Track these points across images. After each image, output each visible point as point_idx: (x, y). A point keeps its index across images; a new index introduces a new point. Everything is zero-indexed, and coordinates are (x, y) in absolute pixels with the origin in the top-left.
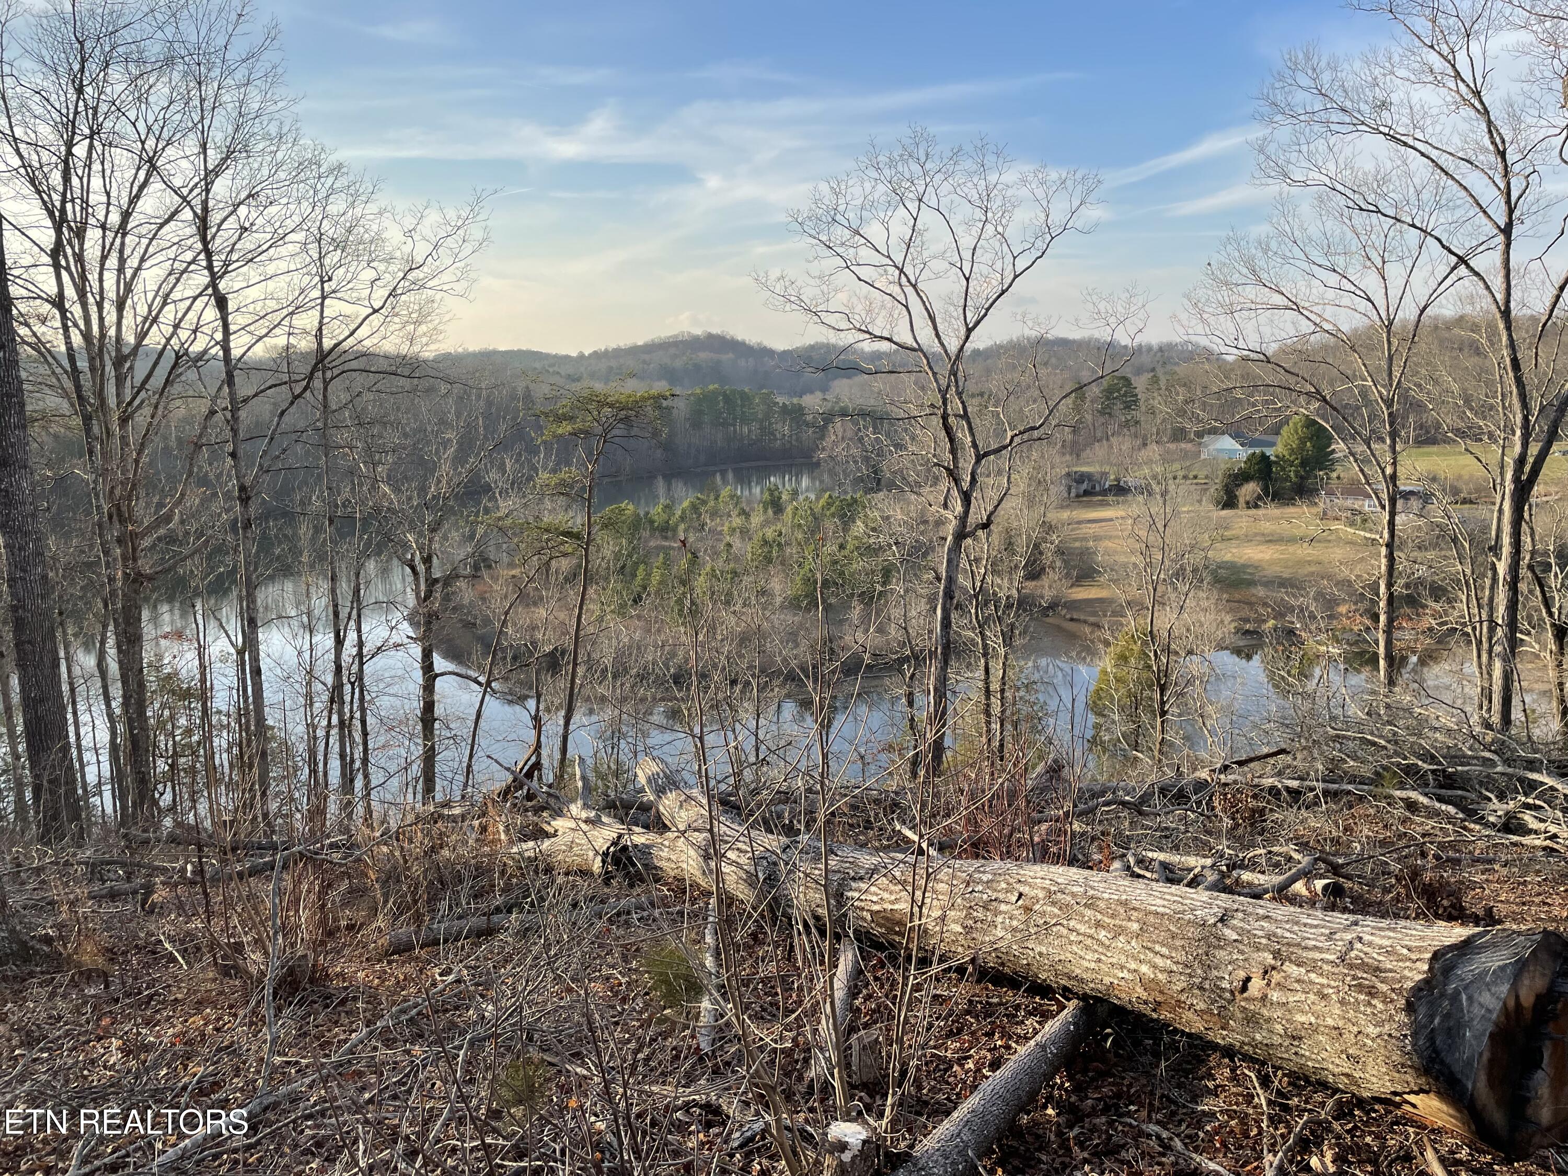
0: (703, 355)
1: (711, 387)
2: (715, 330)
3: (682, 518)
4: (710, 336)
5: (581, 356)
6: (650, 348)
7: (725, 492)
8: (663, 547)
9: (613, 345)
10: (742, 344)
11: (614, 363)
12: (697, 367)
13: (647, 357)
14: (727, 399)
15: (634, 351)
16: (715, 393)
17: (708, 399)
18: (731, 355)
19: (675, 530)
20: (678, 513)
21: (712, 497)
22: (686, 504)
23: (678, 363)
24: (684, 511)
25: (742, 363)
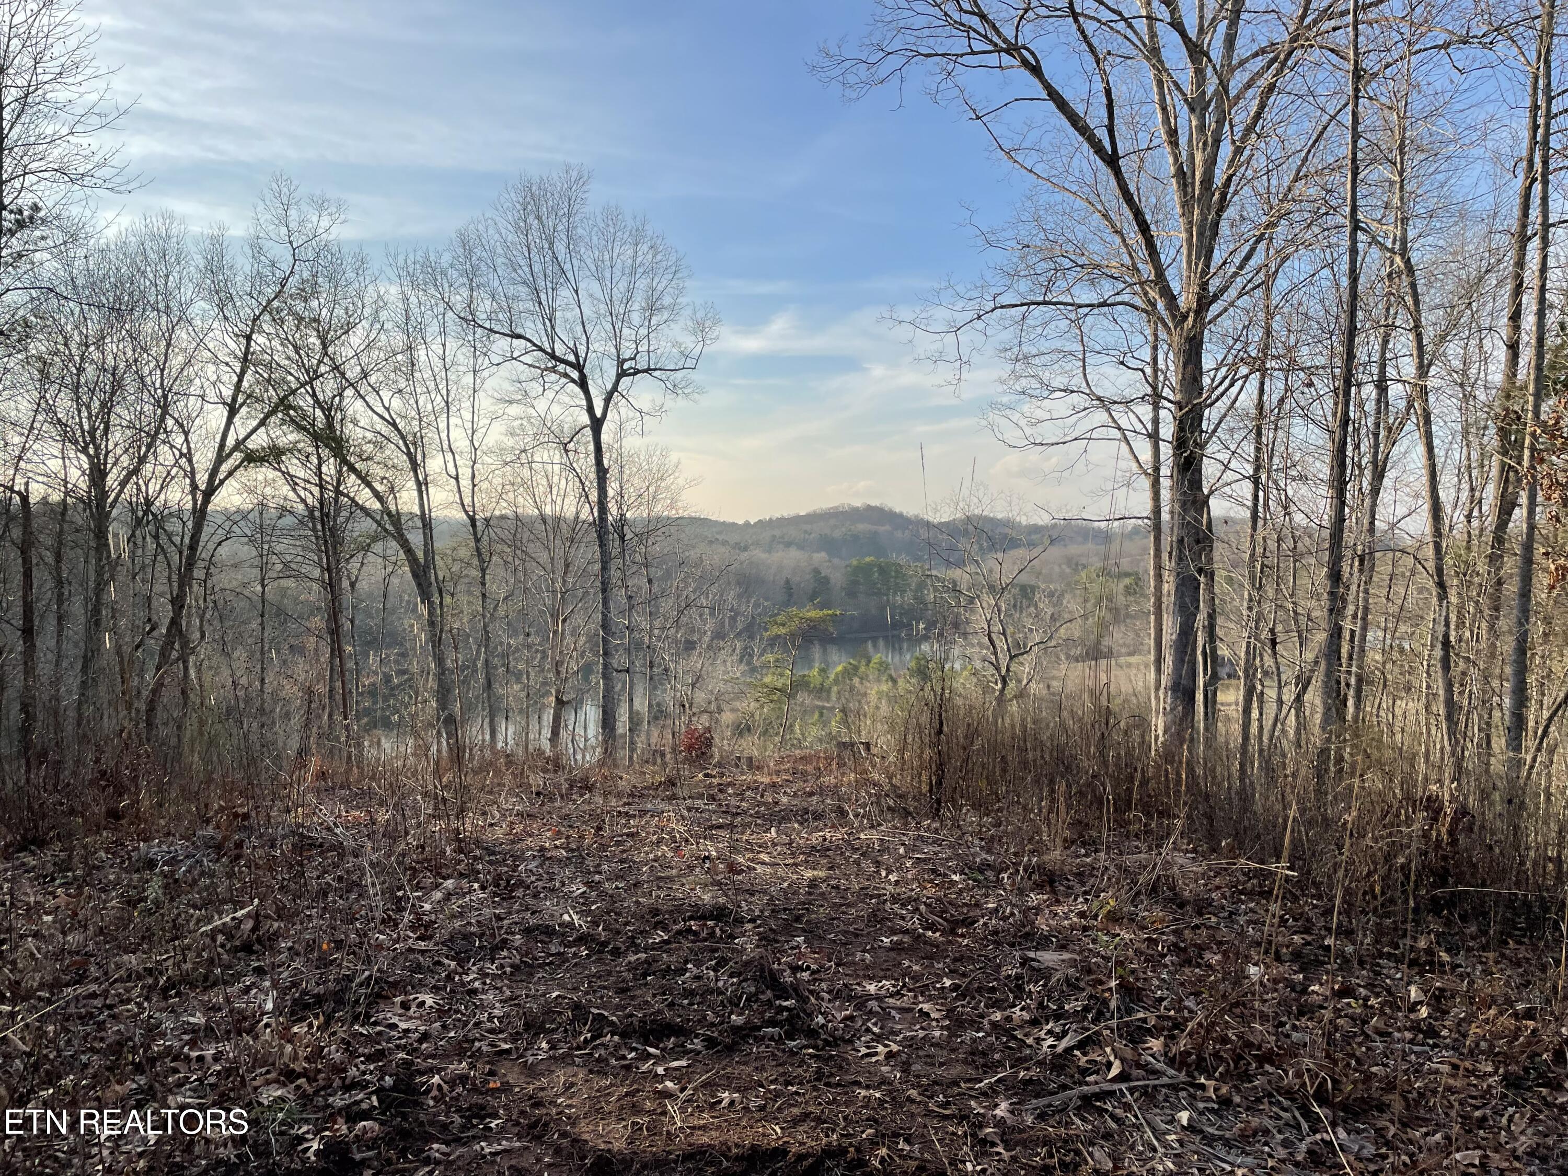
0: (862, 527)
1: (868, 559)
2: (874, 503)
3: (836, 681)
4: (869, 508)
5: (747, 524)
6: (812, 518)
7: (876, 658)
8: (817, 707)
9: (777, 515)
10: (901, 516)
11: (777, 533)
12: (856, 538)
13: (808, 527)
14: (883, 570)
15: (796, 520)
16: (869, 564)
17: (863, 570)
18: (888, 528)
19: (829, 691)
20: (832, 677)
21: (863, 663)
22: (839, 668)
23: (837, 534)
24: (837, 675)
25: (899, 534)
